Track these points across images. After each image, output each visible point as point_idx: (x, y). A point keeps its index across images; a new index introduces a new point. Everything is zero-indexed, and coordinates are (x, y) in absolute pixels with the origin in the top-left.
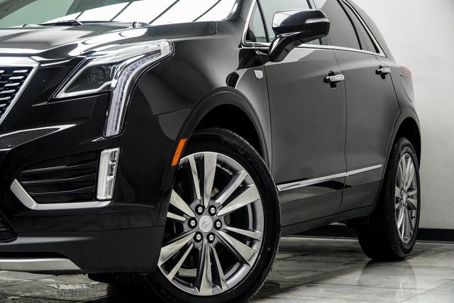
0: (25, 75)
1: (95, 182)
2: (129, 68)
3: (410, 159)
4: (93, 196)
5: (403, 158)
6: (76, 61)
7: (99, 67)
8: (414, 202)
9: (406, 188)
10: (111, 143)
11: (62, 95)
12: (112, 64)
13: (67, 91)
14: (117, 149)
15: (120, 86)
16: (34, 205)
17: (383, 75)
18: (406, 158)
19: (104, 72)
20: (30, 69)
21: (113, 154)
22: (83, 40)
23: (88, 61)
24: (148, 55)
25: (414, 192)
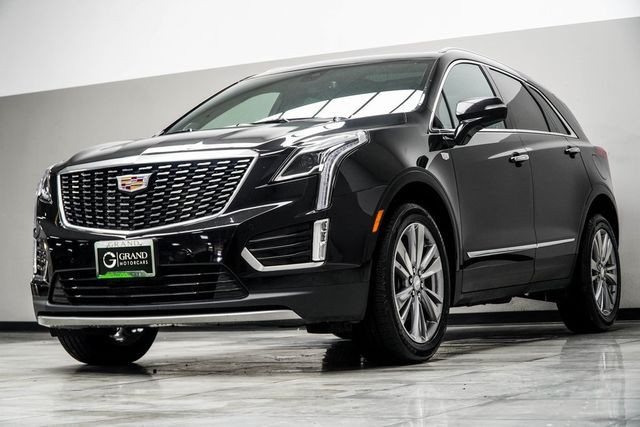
0: (248, 164)
1: (310, 247)
2: (333, 154)
3: (606, 236)
4: (309, 259)
5: (599, 233)
6: (289, 151)
7: (308, 155)
8: (613, 277)
9: (604, 263)
10: (322, 215)
11: (279, 178)
12: (318, 152)
13: (282, 175)
14: (327, 220)
15: (326, 170)
16: (260, 268)
17: (572, 155)
18: (602, 235)
19: (313, 158)
20: (251, 159)
21: (324, 225)
22: (293, 133)
23: (299, 150)
24: (348, 143)
25: (614, 267)
